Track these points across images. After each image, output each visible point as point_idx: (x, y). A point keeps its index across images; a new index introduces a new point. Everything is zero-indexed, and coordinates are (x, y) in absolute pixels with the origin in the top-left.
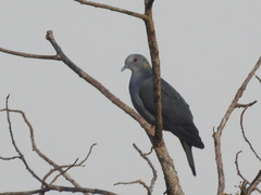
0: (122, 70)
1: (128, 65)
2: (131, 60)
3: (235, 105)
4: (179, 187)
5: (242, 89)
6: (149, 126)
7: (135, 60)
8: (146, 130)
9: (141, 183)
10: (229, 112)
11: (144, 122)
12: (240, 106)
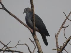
0: (23, 13)
1: (25, 12)
2: (26, 10)
3: (62, 27)
4: (41, 49)
5: (64, 22)
6: (31, 30)
7: (27, 10)
8: (31, 31)
9: (26, 45)
10: (60, 29)
11: (30, 28)
12: (64, 27)
